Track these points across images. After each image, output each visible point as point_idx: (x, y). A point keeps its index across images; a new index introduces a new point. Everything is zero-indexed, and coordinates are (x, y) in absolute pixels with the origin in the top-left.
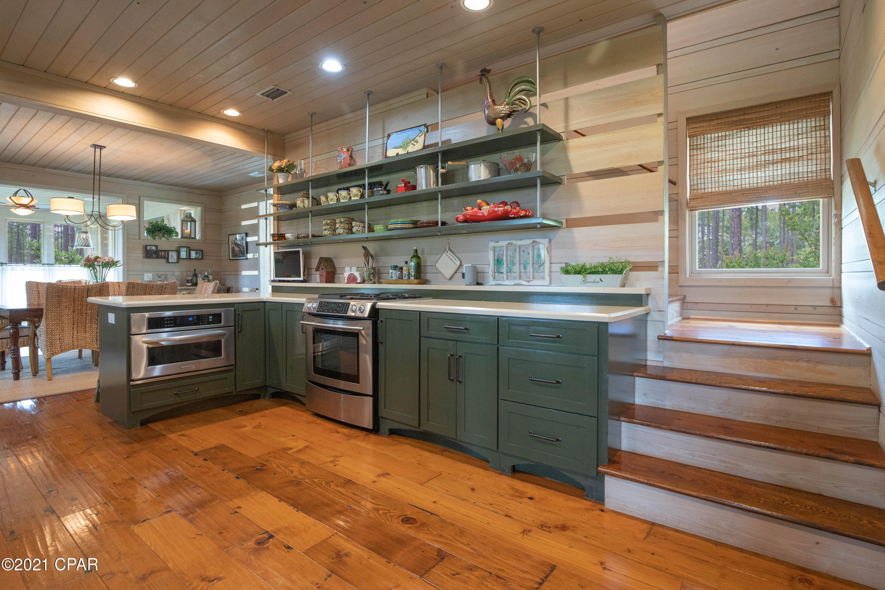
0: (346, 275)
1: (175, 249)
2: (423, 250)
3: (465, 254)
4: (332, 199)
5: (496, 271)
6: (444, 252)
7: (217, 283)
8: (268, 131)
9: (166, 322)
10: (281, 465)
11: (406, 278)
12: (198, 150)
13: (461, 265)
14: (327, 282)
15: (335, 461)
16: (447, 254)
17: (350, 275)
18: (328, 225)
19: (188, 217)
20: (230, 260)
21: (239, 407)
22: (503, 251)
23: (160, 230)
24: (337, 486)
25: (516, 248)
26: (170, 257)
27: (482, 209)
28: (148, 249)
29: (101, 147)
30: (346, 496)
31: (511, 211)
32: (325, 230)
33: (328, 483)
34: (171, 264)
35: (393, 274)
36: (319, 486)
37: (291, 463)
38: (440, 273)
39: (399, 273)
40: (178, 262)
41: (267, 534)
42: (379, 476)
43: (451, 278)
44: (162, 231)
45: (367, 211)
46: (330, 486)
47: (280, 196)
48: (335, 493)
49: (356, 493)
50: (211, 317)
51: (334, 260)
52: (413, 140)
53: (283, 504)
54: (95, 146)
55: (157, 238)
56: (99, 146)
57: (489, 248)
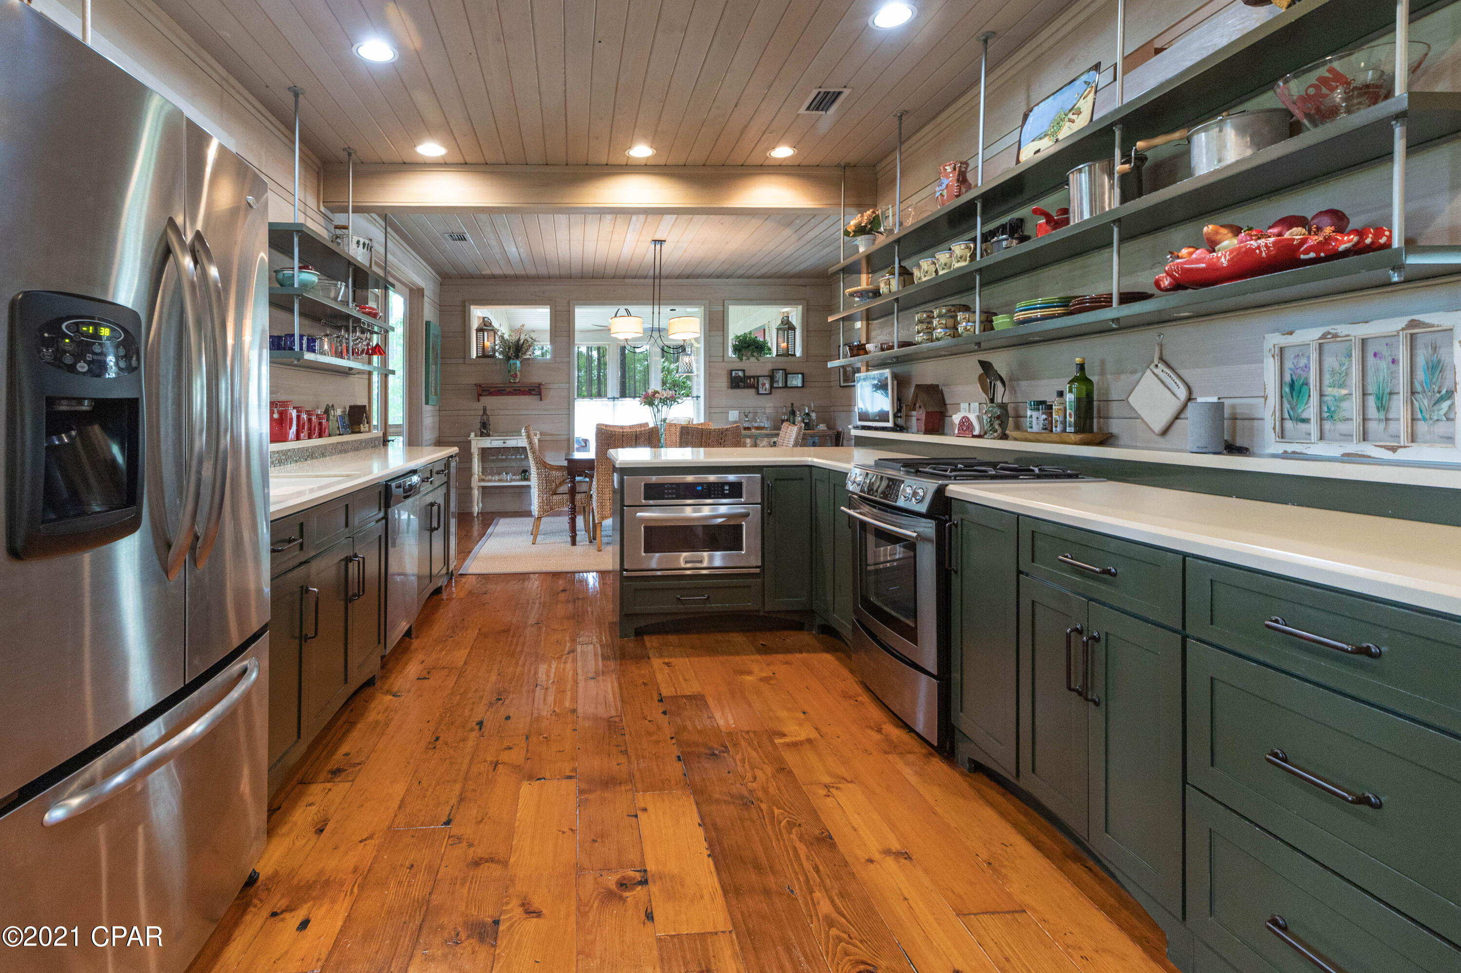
0: (956, 418)
1: (767, 374)
2: (1103, 362)
3: (1200, 370)
4: (927, 272)
5: (1286, 416)
6: (1148, 367)
7: (801, 427)
8: (846, 167)
9: (666, 491)
10: (748, 761)
11: (1059, 429)
12: (768, 221)
13: (1190, 399)
14: (928, 431)
15: (833, 787)
16: (1156, 371)
17: (963, 417)
18: (922, 322)
19: (784, 323)
20: (840, 387)
21: (765, 638)
22: (1309, 358)
23: (749, 346)
24: (801, 838)
25: (1351, 346)
26: (760, 386)
27: (1216, 248)
28: (733, 375)
29: (661, 242)
30: (801, 864)
31: (1303, 241)
32: (919, 332)
33: (791, 825)
34: (763, 396)
35: (1034, 420)
36: (773, 824)
37: (764, 763)
38: (1138, 417)
39: (1044, 416)
40: (770, 393)
41: (642, 874)
42: (888, 852)
43: (1165, 432)
44: (751, 348)
45: (980, 291)
46: (791, 833)
47: (870, 275)
48: (787, 851)
49: (821, 868)
50: (727, 487)
51: (945, 390)
52: (1070, 111)
53: (700, 832)
54: (655, 241)
55: (744, 358)
56: (659, 241)
57: (1266, 348)
